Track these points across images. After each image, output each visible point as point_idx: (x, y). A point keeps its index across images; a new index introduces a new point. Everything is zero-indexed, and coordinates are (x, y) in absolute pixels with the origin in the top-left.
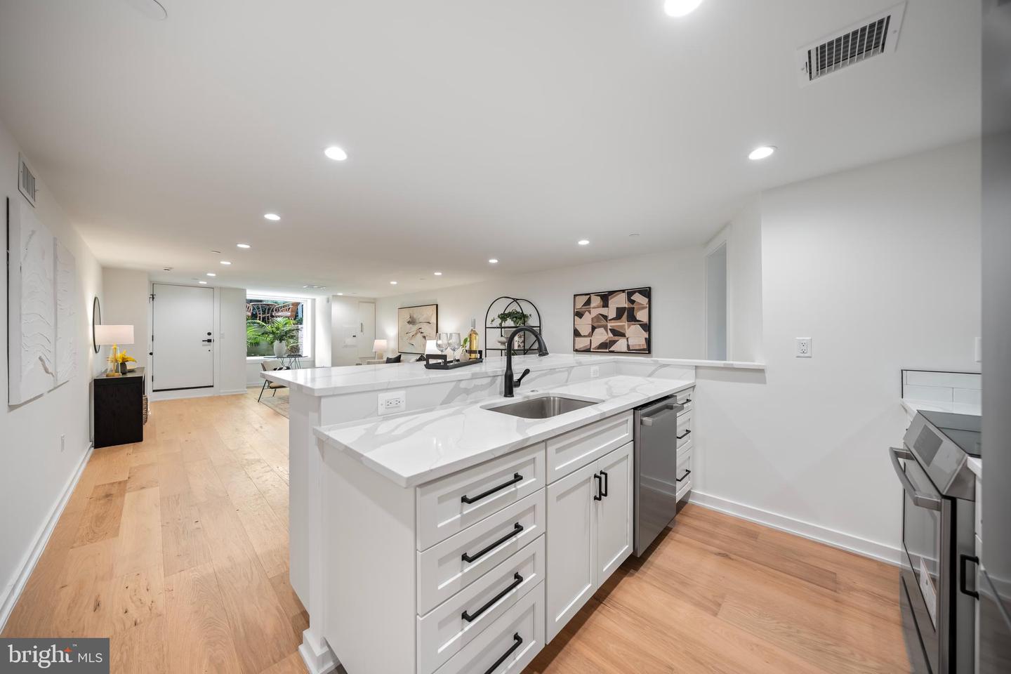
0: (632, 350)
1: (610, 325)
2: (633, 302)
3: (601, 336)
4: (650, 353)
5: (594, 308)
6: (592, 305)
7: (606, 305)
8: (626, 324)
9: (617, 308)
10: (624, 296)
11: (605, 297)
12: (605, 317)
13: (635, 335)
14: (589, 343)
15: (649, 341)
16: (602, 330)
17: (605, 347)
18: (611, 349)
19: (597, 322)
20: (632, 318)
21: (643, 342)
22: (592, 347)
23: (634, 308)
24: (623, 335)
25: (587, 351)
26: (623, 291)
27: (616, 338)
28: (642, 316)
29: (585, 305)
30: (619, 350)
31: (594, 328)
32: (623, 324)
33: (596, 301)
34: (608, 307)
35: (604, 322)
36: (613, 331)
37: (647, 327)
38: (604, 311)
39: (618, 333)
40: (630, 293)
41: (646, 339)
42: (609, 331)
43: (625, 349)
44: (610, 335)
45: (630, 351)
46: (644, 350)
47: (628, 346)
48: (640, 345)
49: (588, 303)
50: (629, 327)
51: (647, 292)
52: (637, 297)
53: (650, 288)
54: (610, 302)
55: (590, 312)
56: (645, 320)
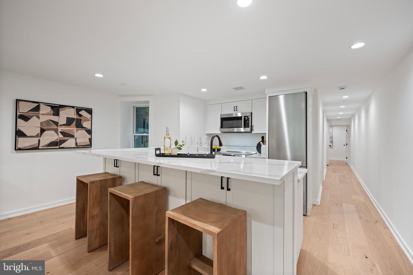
0: (79, 146)
1: (60, 129)
2: (81, 116)
3: (50, 136)
4: (91, 147)
5: (43, 114)
6: (41, 112)
7: (57, 114)
8: (75, 129)
9: (67, 118)
10: (73, 111)
11: (56, 109)
12: (56, 123)
13: (81, 136)
14: (37, 142)
15: (90, 140)
16: (53, 132)
17: (55, 145)
18: (61, 146)
19: (47, 125)
20: (79, 126)
21: (88, 141)
22: (42, 144)
23: (81, 119)
24: (72, 136)
25: (36, 148)
26: (73, 107)
27: (66, 138)
28: (86, 124)
29: (32, 110)
30: (68, 146)
31: (42, 131)
32: (72, 129)
33: (45, 110)
34: (59, 116)
35: (55, 127)
36: (63, 133)
37: (89, 132)
38: (55, 118)
39: (68, 135)
40: (78, 110)
41: (89, 139)
42: (59, 133)
43: (74, 145)
44: (61, 136)
45: (78, 147)
46: (88, 145)
47: (76, 143)
48: (85, 143)
49: (37, 109)
50: (77, 131)
51: (89, 111)
52: (83, 113)
53: (92, 109)
54: (60, 112)
55: (38, 117)
56: (89, 127)
